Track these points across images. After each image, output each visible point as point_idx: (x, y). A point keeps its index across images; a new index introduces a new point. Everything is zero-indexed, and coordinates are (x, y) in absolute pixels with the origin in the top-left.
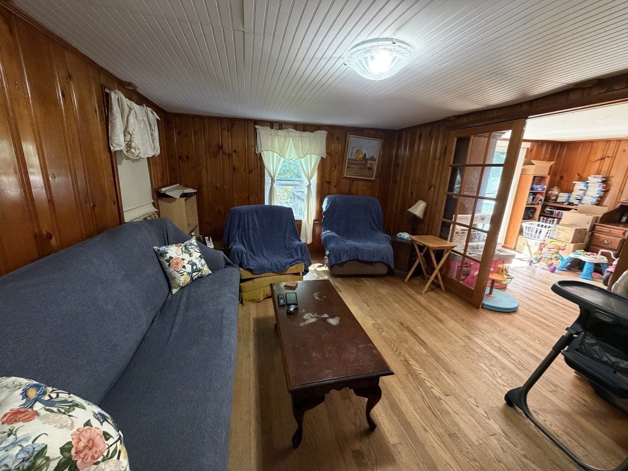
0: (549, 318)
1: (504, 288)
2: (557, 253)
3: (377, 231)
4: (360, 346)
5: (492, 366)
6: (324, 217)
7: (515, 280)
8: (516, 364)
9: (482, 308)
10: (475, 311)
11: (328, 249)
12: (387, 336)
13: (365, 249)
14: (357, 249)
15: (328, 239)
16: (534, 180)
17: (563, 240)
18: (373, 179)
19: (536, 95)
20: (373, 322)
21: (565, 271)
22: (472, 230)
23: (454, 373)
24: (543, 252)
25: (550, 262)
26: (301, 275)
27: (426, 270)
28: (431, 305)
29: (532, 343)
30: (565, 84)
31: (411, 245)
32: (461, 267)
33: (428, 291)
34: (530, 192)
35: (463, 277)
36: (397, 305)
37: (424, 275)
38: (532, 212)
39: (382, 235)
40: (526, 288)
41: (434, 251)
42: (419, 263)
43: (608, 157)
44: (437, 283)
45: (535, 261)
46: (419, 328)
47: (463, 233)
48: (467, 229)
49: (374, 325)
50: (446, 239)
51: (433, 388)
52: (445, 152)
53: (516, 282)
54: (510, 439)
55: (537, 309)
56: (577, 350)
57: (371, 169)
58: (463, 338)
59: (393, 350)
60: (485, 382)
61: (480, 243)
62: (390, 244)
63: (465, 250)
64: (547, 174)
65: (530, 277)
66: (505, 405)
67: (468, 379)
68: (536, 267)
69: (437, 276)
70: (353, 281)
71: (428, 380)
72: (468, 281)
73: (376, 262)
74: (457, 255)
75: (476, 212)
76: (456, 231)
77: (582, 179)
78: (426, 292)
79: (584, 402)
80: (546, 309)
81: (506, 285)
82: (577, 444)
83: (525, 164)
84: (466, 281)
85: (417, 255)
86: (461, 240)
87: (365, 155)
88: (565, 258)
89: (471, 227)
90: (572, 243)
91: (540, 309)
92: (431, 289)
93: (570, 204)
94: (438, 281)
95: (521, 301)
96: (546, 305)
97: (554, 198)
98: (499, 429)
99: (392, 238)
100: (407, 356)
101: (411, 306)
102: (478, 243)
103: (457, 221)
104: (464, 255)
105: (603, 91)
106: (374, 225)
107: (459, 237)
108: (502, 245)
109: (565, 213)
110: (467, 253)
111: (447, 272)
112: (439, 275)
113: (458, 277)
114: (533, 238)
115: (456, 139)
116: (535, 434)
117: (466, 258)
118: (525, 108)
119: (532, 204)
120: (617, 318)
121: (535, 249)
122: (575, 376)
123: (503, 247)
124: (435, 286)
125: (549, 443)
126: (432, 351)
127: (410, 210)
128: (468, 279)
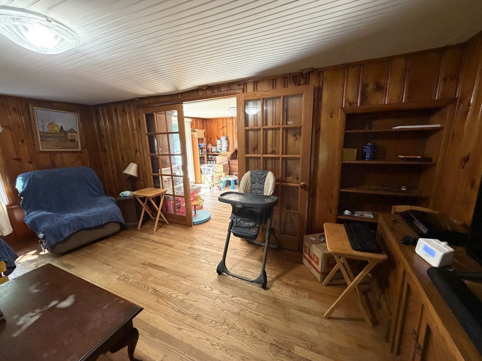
0: (225, 215)
1: (201, 208)
2: (219, 179)
3: (99, 196)
4: (105, 307)
5: (207, 257)
6: (22, 198)
7: (206, 201)
8: (217, 249)
9: (194, 225)
10: (190, 229)
11: (41, 230)
12: (133, 281)
13: (90, 216)
14: (80, 219)
15: (37, 221)
16: (199, 141)
17: (220, 172)
18: (80, 150)
19: (183, 90)
20: (118, 277)
21: (225, 188)
22: (174, 177)
23: (189, 276)
24: (214, 181)
25: (218, 185)
26: (3, 275)
27: (152, 214)
28: (162, 239)
29: (221, 233)
30: (194, 86)
31: (134, 199)
32: (174, 204)
33: (158, 229)
34: (199, 148)
35: (177, 210)
36: (135, 252)
37: (151, 219)
38: (203, 159)
39: (105, 199)
40: (211, 203)
41: (153, 199)
42: (145, 211)
43: (225, 127)
44: (162, 221)
45: (212, 187)
46: (158, 259)
47: (169, 180)
48: (171, 177)
49: (119, 279)
50: (160, 188)
51: (178, 296)
52: (139, 124)
53: (206, 202)
54: (225, 293)
55: (219, 213)
56: (236, 227)
57: (74, 140)
58: (187, 250)
59: (141, 289)
60: (206, 270)
61: (180, 185)
62: (116, 204)
63: (174, 192)
64: (204, 137)
65: (212, 196)
66: (218, 276)
67: (197, 274)
68: (213, 190)
69: (160, 215)
70: (87, 251)
71: (173, 293)
72: (181, 212)
73: (106, 224)
74: (169, 197)
75: (172, 165)
76: (164, 180)
77: (219, 139)
78: (156, 231)
79: (246, 250)
80: (223, 211)
81: (202, 205)
82: (248, 272)
83: (192, 131)
84: (180, 212)
85: (141, 206)
86: (169, 185)
87: (62, 128)
88: (223, 181)
89: (172, 176)
90: (224, 172)
91: (220, 212)
92: (159, 227)
93: (218, 152)
94: (162, 218)
95: (211, 212)
96: (222, 209)
97: (210, 150)
98: (218, 292)
99: (115, 198)
100: (154, 286)
101: (148, 246)
102: (179, 185)
103: (163, 173)
104: (174, 196)
105: (211, 92)
106: (94, 192)
107: (167, 184)
108: (194, 182)
109: (217, 157)
110: (175, 193)
111: (167, 211)
112: (162, 215)
113: (175, 211)
114: (208, 174)
115: (144, 115)
116: (233, 281)
117: (175, 197)
118: (180, 97)
119: (202, 155)
120: (243, 204)
121: (210, 180)
122: (241, 239)
123: (195, 183)
124: (162, 223)
125: (239, 281)
126: (171, 271)
127: (126, 172)
128: (181, 210)
